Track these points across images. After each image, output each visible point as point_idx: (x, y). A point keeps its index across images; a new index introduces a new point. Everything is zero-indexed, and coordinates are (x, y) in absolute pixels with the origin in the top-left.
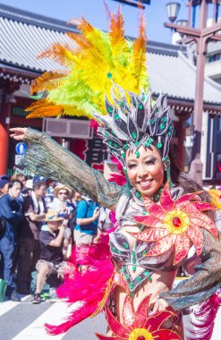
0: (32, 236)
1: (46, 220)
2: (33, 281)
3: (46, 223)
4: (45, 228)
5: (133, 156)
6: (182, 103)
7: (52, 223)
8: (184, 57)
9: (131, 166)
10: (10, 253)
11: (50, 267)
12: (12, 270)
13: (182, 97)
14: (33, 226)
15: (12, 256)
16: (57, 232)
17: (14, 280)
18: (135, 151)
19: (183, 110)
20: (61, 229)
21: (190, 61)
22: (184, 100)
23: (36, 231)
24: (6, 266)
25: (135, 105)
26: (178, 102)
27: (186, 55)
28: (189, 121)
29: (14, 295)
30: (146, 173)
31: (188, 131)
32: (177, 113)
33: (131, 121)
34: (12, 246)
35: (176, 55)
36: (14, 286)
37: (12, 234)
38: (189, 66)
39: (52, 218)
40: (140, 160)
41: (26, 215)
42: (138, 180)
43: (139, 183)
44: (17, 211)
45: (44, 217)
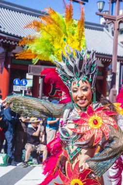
0: (22, 130)
1: (30, 121)
2: (23, 155)
3: (31, 123)
4: (30, 126)
5: (76, 86)
6: (106, 57)
7: (34, 123)
8: (106, 31)
10: (11, 139)
11: (32, 147)
12: (12, 149)
13: (106, 53)
14: (23, 125)
15: (12, 141)
16: (37, 128)
17: (13, 154)
18: (77, 83)
19: (106, 60)
20: (39, 126)
21: (110, 34)
22: (107, 55)
23: (25, 127)
24: (8, 147)
25: (78, 57)
26: (103, 56)
27: (108, 30)
28: (109, 67)
29: (13, 162)
30: (82, 95)
31: (109, 72)
32: (102, 62)
33: (75, 66)
34: (12, 136)
35: (102, 30)
36: (13, 157)
37: (12, 129)
38: (108, 35)
39: (34, 120)
40: (79, 88)
41: (20, 118)
43: (78, 100)
44: (15, 116)
45: (29, 120)
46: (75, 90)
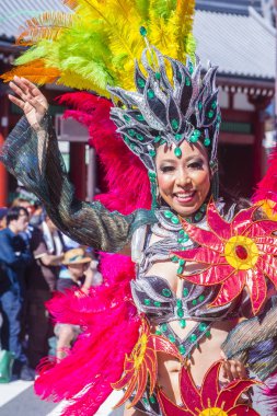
1: (66, 262)
4: (65, 274)
5: (171, 155)
6: (259, 83)
7: (75, 266)
8: (257, 16)
9: (166, 170)
10: (16, 312)
11: (74, 330)
13: (258, 75)
14: (47, 273)
15: (20, 317)
16: (83, 279)
17: (24, 351)
18: (174, 147)
19: (259, 91)
20: (89, 274)
21: (267, 22)
22: (260, 79)
23: (52, 279)
24: (12, 331)
25: (179, 80)
26: (250, 82)
27: (260, 13)
28: (269, 110)
29: (25, 372)
30: (188, 181)
31: (269, 125)
32: (251, 99)
33: (172, 103)
34: (17, 302)
35: (246, 14)
36: (24, 359)
37: (16, 286)
38: (263, 26)
39: (74, 259)
40: (180, 162)
41: (37, 257)
42: (176, 190)
43: (175, 195)
44: (23, 252)
45: (63, 258)
46: (168, 164)
